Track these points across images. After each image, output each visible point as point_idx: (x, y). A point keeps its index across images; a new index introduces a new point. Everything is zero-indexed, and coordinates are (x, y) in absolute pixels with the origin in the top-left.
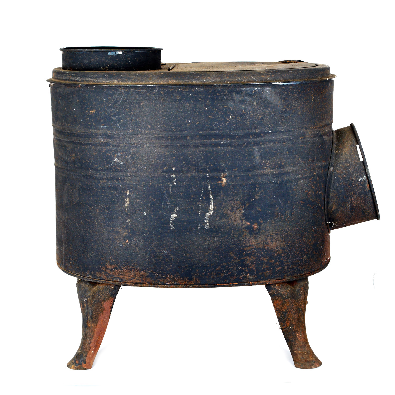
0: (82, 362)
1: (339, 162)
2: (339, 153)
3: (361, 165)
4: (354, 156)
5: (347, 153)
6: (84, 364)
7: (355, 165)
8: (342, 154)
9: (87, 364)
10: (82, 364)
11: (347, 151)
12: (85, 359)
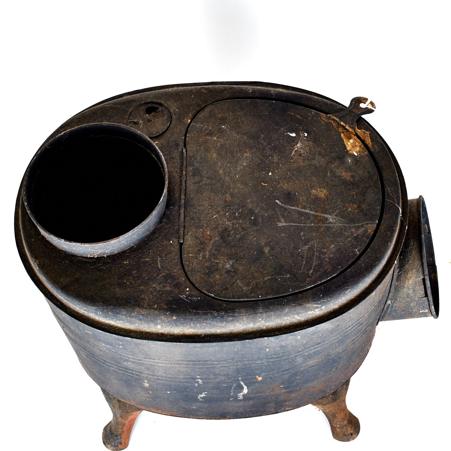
0: (118, 444)
1: (400, 296)
2: (400, 286)
3: (425, 301)
4: (418, 291)
5: (410, 287)
6: (120, 446)
7: (418, 301)
8: (404, 287)
9: (123, 445)
10: (118, 446)
11: (410, 285)
12: (121, 441)
